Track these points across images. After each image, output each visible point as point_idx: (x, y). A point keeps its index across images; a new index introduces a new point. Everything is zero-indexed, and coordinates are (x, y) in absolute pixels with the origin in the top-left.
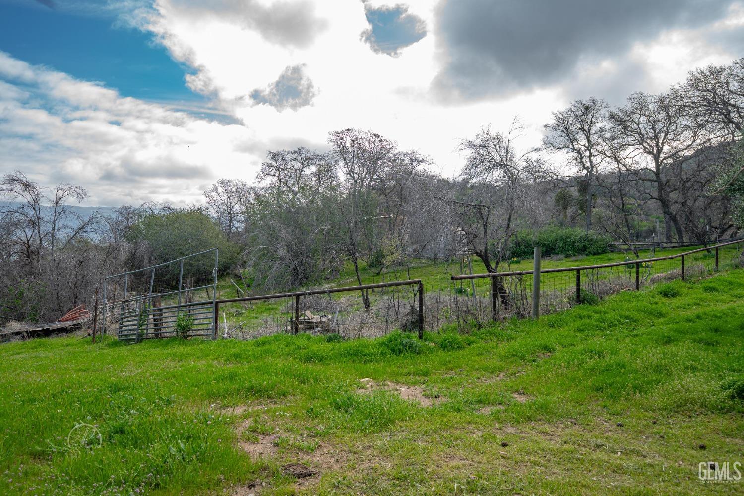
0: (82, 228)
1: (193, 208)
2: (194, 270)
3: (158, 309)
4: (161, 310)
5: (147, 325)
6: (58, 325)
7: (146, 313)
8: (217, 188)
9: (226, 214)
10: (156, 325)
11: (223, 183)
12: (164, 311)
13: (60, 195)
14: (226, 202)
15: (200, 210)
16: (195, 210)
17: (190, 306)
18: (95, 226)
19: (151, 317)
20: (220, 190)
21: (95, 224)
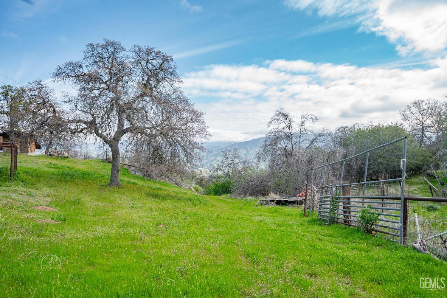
0: (315, 139)
1: (390, 125)
2: (390, 168)
3: (346, 198)
4: (349, 199)
5: (338, 210)
6: (294, 199)
7: (337, 200)
8: (410, 107)
9: (419, 127)
10: (345, 212)
11: (416, 103)
12: (351, 200)
13: (303, 121)
14: (418, 117)
15: (396, 126)
16: (392, 126)
17: (383, 199)
18: (322, 138)
19: (341, 204)
20: (414, 109)
21: (322, 137)
